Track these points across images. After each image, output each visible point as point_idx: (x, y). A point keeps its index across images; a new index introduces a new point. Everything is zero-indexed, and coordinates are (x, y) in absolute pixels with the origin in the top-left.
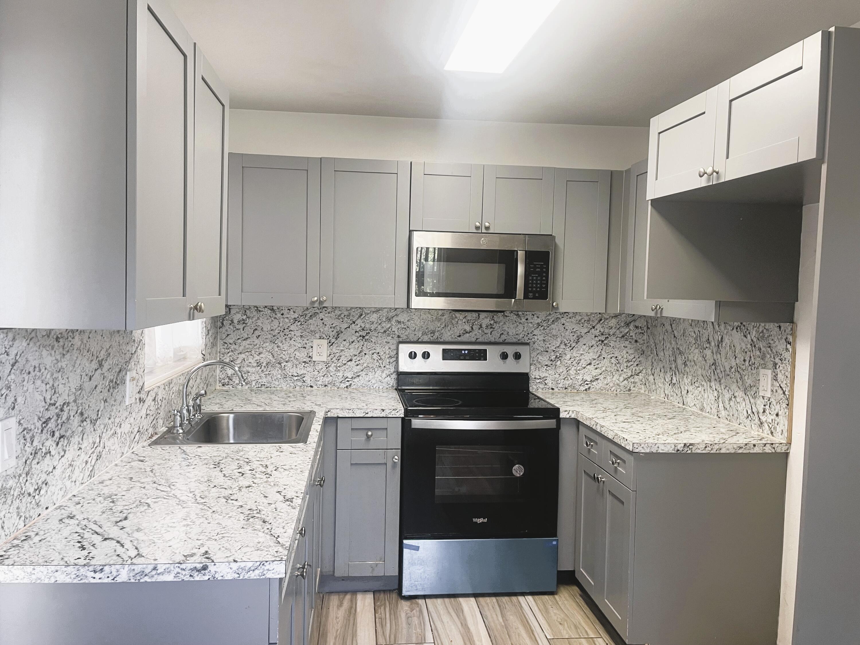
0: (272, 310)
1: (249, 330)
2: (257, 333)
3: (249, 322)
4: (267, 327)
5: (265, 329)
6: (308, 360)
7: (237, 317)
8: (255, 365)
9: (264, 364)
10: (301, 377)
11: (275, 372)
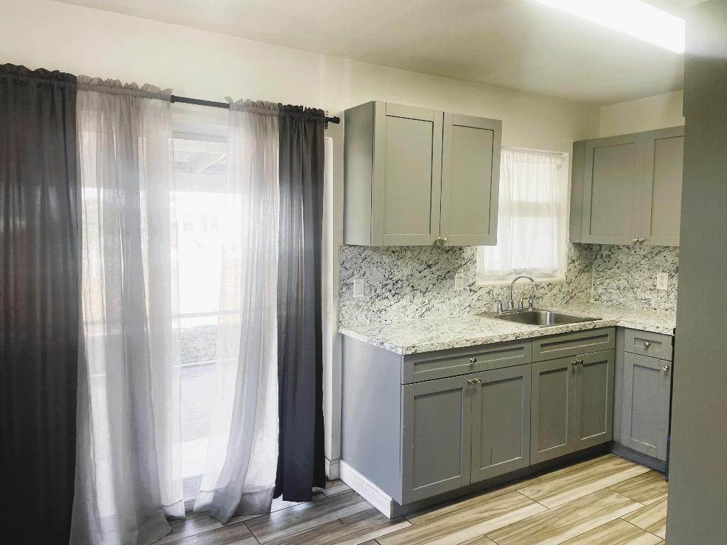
0: (629, 248)
1: (612, 262)
2: (618, 265)
3: (613, 256)
4: (624, 261)
5: (623, 262)
6: (653, 288)
7: (605, 253)
8: (616, 288)
9: (622, 288)
10: (648, 301)
11: (629, 295)
